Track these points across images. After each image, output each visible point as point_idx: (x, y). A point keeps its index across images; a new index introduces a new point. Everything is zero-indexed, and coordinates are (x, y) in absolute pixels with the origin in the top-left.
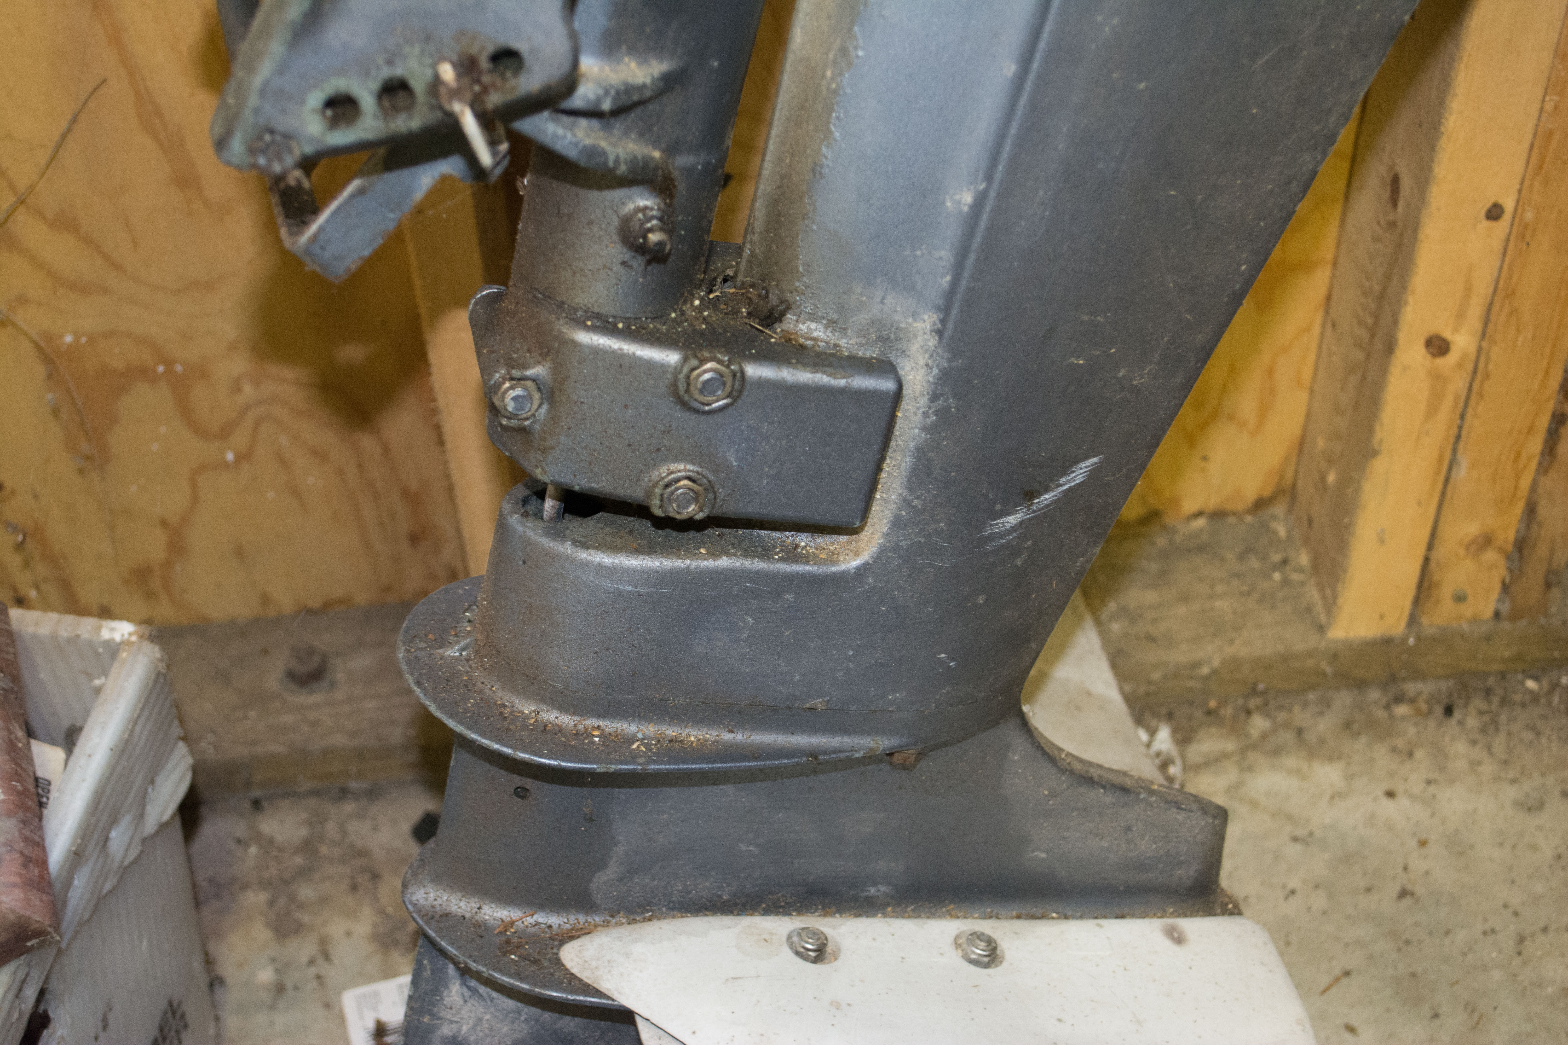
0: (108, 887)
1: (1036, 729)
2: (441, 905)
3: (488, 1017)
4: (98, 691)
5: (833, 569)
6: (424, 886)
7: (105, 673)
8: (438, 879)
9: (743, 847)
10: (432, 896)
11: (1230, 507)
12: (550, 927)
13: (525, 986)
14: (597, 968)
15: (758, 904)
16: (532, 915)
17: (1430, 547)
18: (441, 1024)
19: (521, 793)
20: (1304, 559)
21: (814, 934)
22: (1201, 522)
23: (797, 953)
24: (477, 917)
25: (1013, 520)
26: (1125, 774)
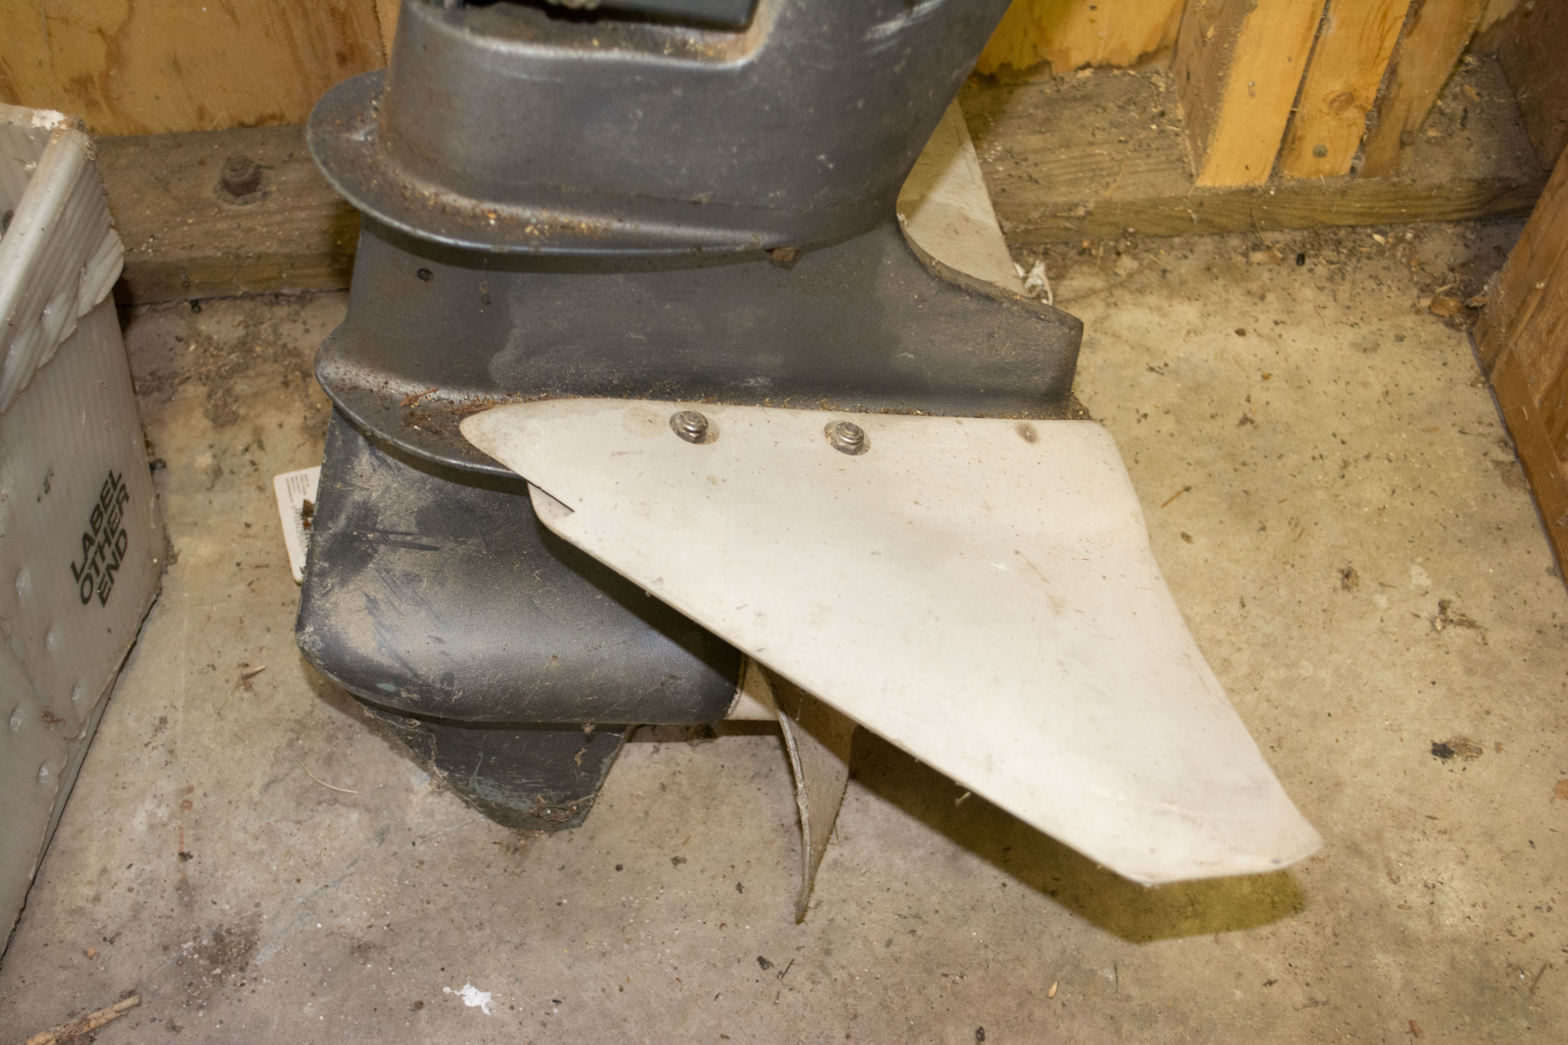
0: (44, 360)
1: (910, 238)
2: (350, 379)
3: (395, 485)
4: (29, 175)
5: (720, 66)
6: (335, 361)
7: (36, 158)
8: (347, 354)
9: (632, 336)
10: (342, 370)
11: (1115, 61)
12: (452, 402)
13: (427, 454)
14: (493, 440)
15: (646, 390)
16: (435, 391)
17: (1296, 102)
18: (353, 491)
19: (424, 274)
20: (1180, 113)
21: (696, 417)
22: (1088, 73)
23: (679, 434)
24: (384, 391)
25: (893, 26)
26: (991, 284)
